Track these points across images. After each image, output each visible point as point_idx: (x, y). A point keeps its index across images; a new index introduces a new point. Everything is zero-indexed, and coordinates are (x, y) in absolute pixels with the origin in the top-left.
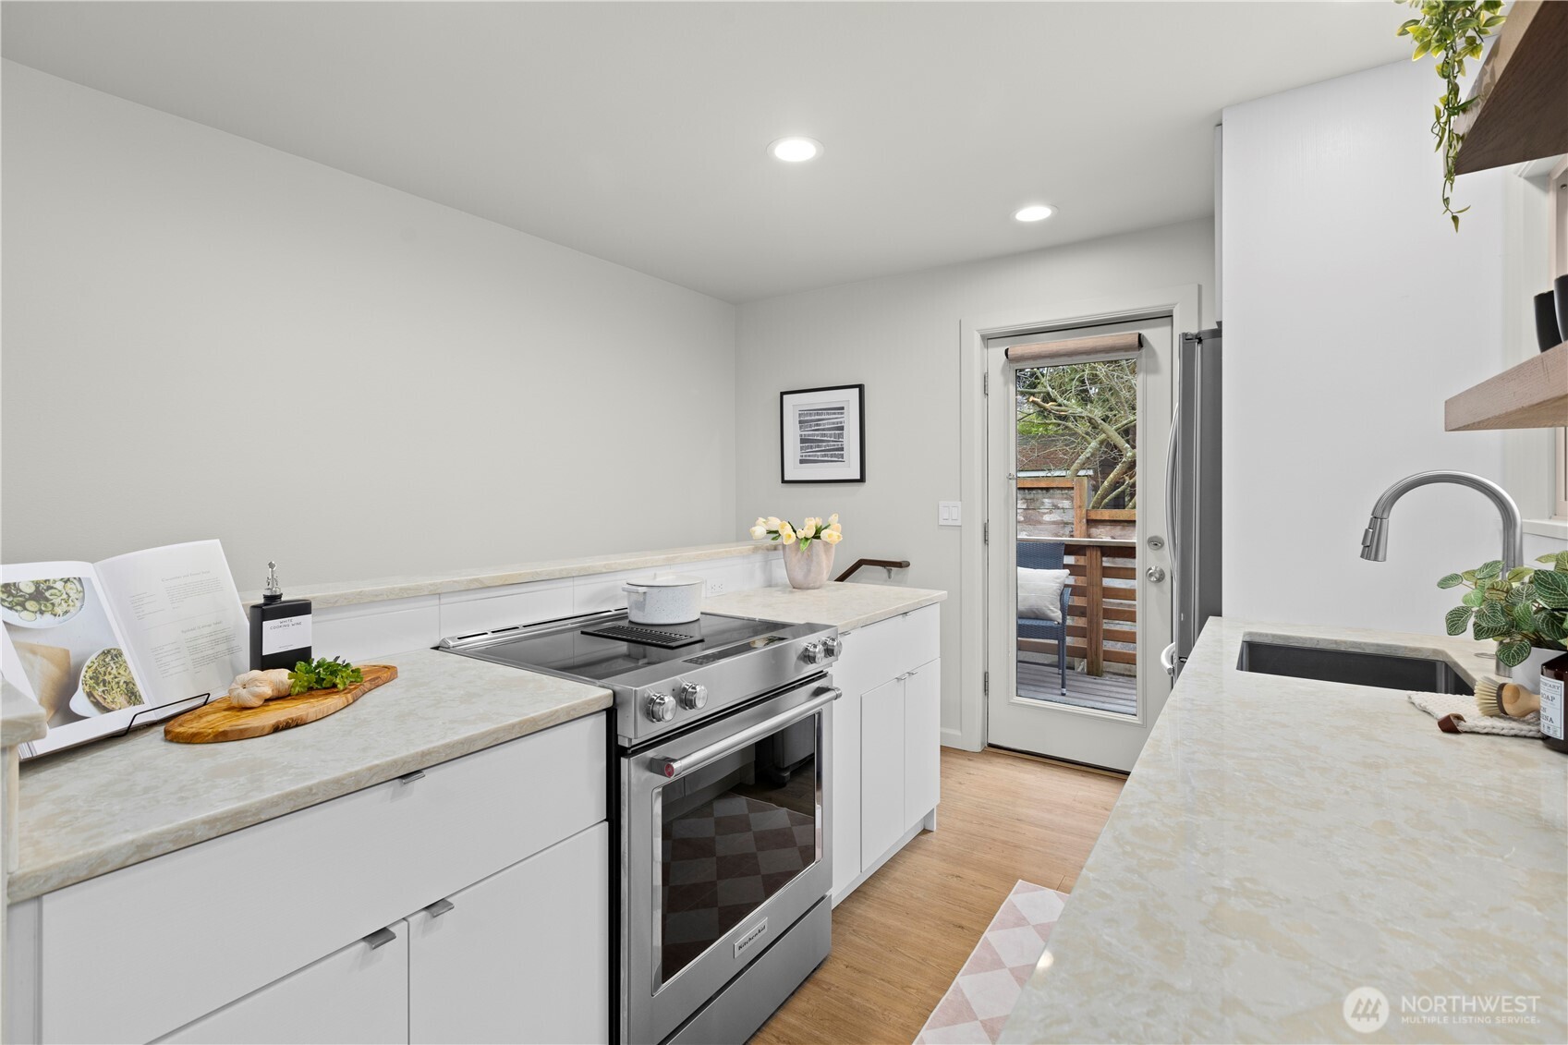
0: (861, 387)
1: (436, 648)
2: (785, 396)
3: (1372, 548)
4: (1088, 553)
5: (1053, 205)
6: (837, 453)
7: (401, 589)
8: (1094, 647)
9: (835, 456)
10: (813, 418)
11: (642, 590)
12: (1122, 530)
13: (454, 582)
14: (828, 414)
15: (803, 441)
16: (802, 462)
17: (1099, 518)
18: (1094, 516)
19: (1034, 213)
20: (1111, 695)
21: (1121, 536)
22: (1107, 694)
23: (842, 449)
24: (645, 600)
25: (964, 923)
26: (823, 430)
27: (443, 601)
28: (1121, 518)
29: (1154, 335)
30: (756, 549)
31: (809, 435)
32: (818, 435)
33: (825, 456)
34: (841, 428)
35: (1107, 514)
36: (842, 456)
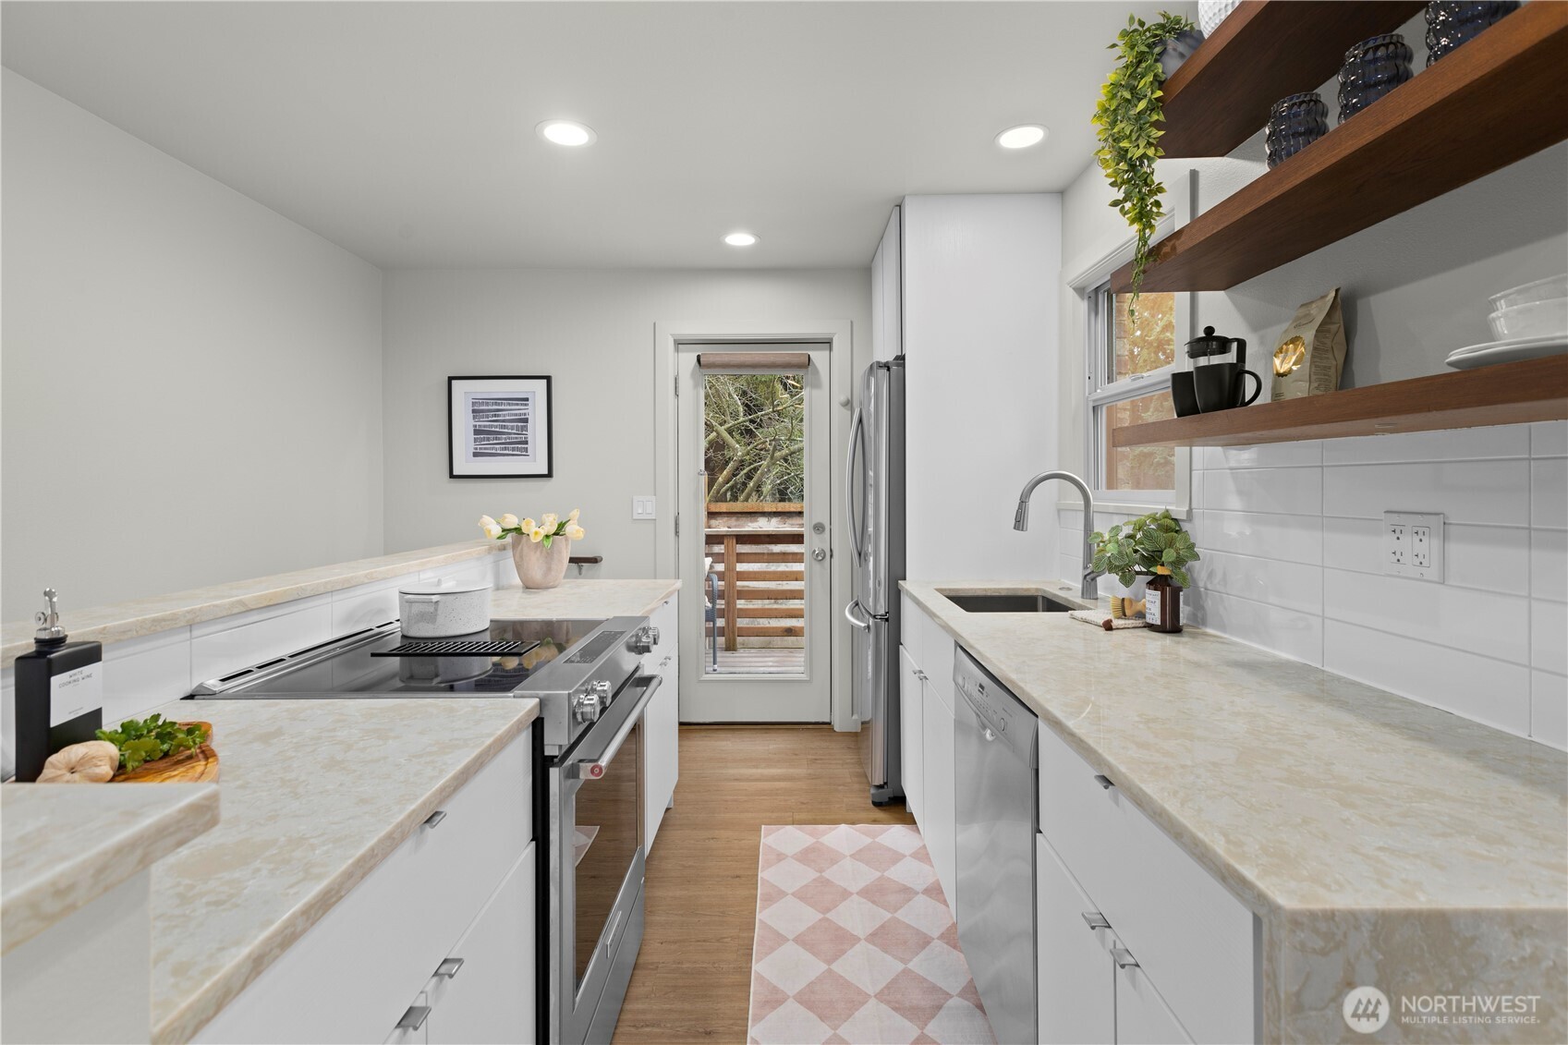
0: (548, 379)
1: (191, 697)
2: (453, 382)
3: (1020, 523)
4: (725, 541)
5: (756, 235)
6: (521, 446)
7: (155, 621)
8: (731, 625)
9: (518, 449)
10: (490, 407)
11: (435, 598)
12: (737, 520)
13: (214, 606)
14: (509, 404)
15: (477, 432)
16: (476, 455)
17: (717, 510)
18: (713, 510)
19: (740, 240)
20: (752, 664)
21: (735, 526)
22: (748, 664)
23: (526, 443)
24: (436, 610)
25: (738, 873)
26: (504, 421)
27: (196, 632)
28: (736, 510)
29: (818, 356)
30: (490, 550)
31: (485, 426)
32: (496, 427)
33: (505, 449)
34: (526, 421)
35: (723, 507)
36: (526, 450)
